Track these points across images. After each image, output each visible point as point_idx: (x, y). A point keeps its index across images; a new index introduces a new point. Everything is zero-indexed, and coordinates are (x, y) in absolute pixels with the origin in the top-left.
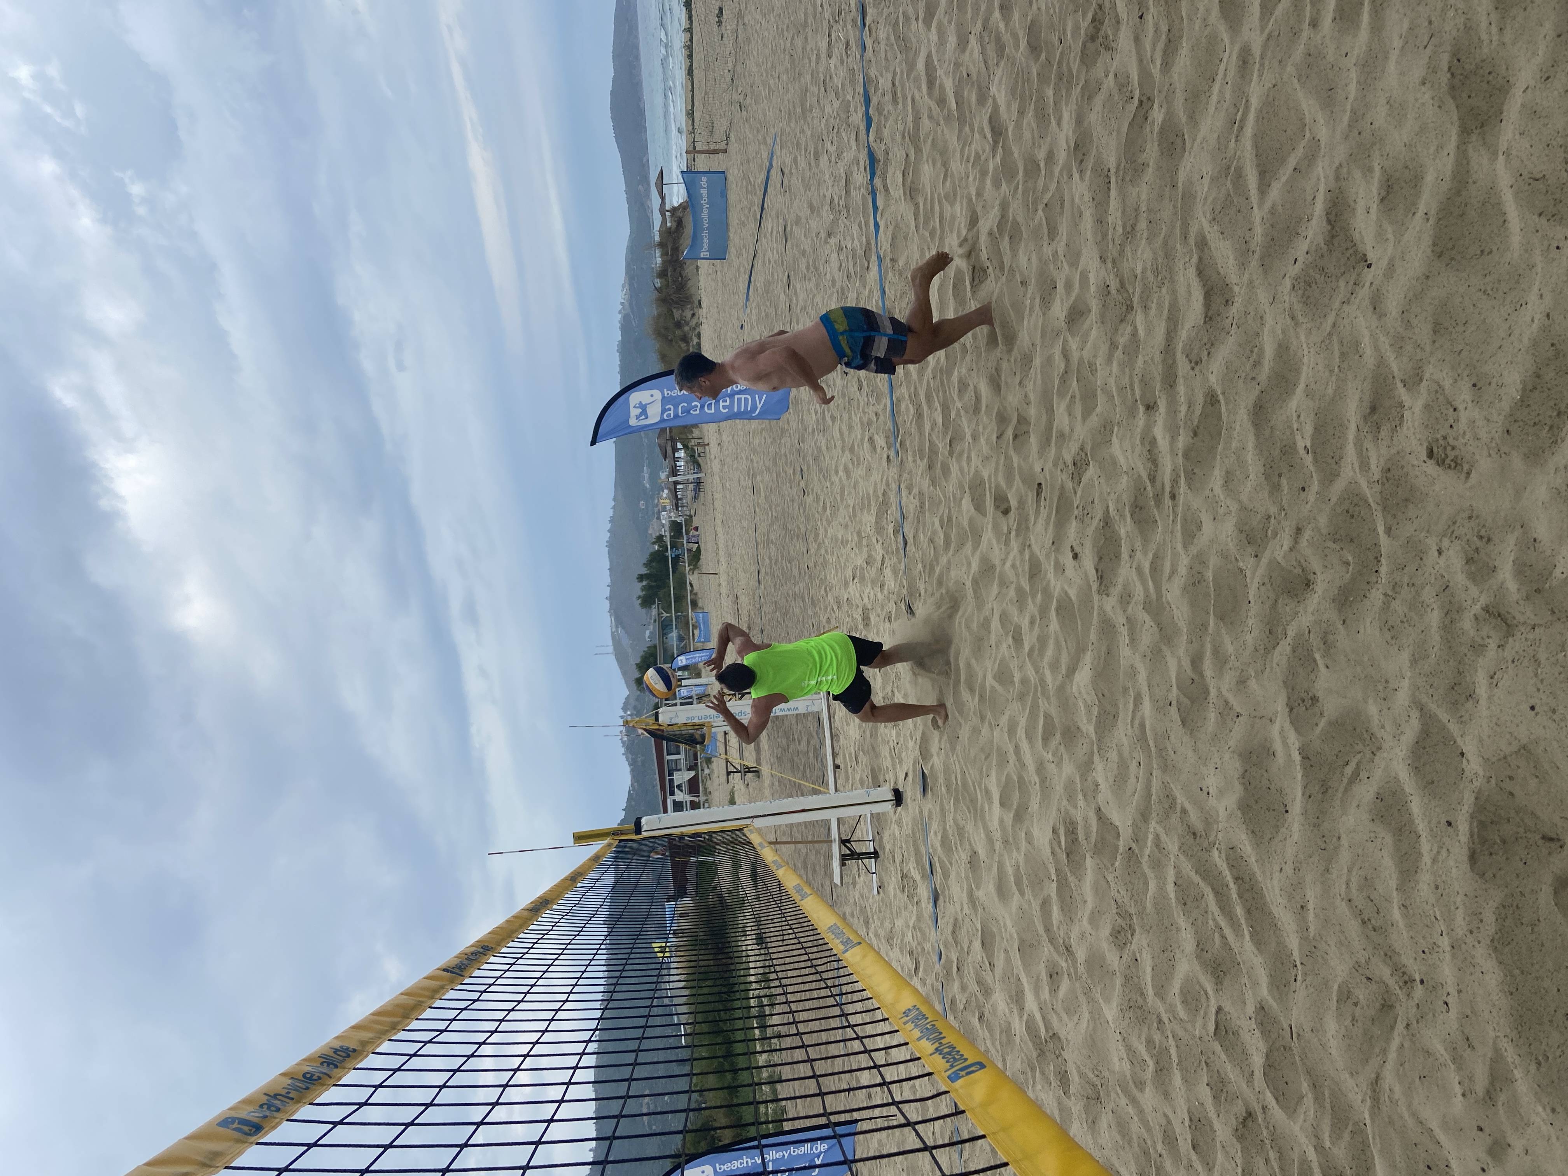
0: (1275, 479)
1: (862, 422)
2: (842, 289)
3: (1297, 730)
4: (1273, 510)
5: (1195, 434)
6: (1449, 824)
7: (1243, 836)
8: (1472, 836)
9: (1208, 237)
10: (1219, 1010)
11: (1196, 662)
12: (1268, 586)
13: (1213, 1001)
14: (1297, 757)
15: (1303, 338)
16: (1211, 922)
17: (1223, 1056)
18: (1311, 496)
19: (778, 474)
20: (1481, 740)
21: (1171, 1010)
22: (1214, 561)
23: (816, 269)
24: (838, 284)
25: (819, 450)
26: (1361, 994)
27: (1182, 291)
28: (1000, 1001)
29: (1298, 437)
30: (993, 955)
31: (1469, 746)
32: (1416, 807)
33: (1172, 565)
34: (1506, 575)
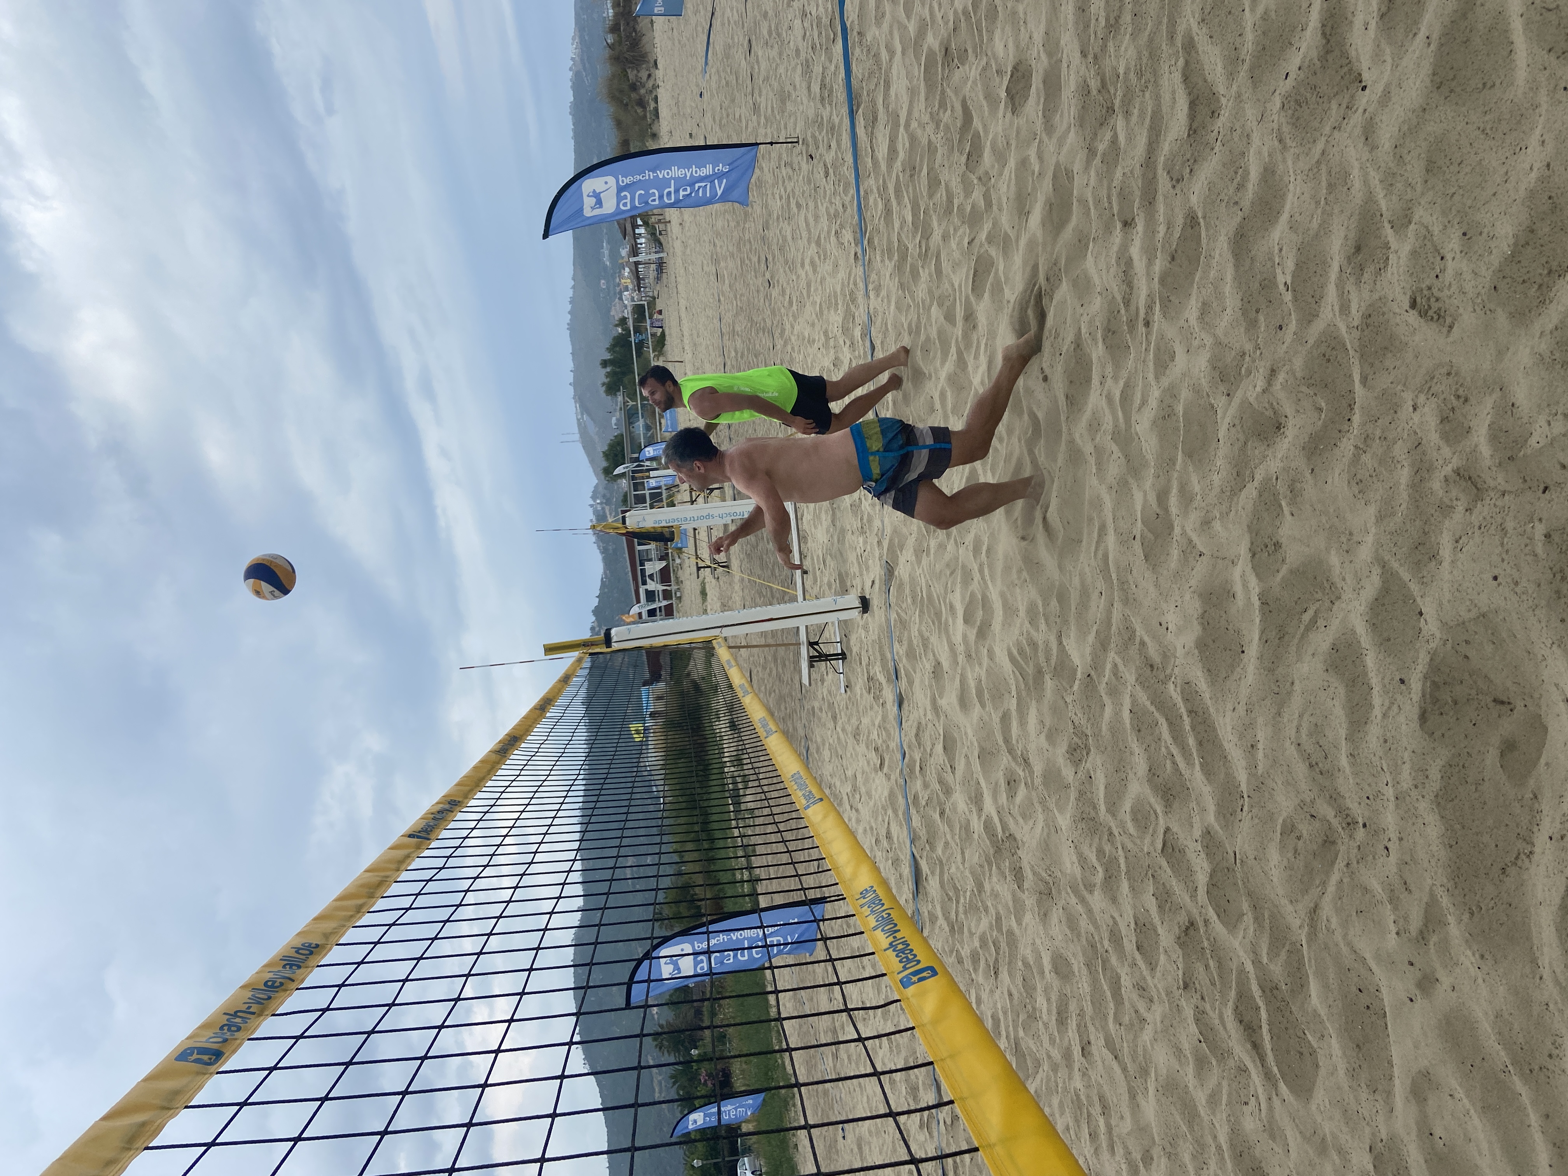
0: (1253, 314)
1: (828, 214)
2: (807, 61)
3: (1257, 575)
4: (1248, 347)
5: (1173, 259)
6: (1402, 681)
7: (1199, 674)
8: (1424, 696)
9: (1196, 38)
10: (1167, 830)
11: (1162, 497)
12: (1239, 427)
13: (1161, 821)
14: (1257, 603)
15: (1290, 163)
16: (1163, 749)
17: (1169, 870)
18: (1289, 334)
19: (742, 261)
20: (1441, 605)
21: (1122, 825)
22: (1185, 394)
23: (779, 35)
24: (803, 55)
25: (785, 239)
26: (1304, 828)
27: (1166, 97)
28: (960, 800)
29: (1279, 271)
30: (954, 759)
31: (1429, 608)
32: (1370, 661)
33: (1143, 395)
34: (1480, 437)
